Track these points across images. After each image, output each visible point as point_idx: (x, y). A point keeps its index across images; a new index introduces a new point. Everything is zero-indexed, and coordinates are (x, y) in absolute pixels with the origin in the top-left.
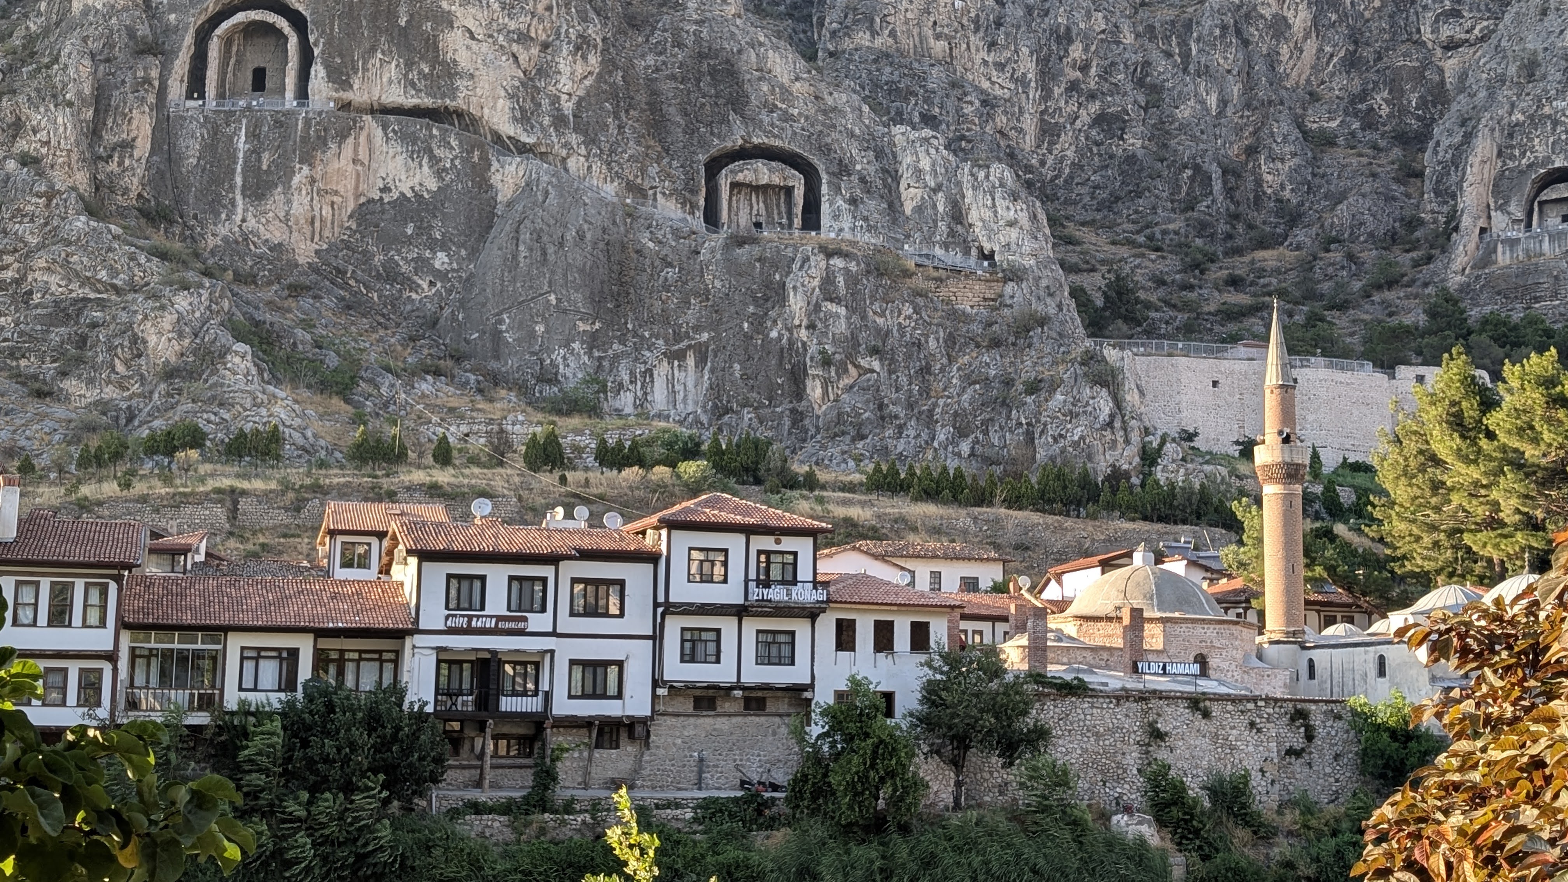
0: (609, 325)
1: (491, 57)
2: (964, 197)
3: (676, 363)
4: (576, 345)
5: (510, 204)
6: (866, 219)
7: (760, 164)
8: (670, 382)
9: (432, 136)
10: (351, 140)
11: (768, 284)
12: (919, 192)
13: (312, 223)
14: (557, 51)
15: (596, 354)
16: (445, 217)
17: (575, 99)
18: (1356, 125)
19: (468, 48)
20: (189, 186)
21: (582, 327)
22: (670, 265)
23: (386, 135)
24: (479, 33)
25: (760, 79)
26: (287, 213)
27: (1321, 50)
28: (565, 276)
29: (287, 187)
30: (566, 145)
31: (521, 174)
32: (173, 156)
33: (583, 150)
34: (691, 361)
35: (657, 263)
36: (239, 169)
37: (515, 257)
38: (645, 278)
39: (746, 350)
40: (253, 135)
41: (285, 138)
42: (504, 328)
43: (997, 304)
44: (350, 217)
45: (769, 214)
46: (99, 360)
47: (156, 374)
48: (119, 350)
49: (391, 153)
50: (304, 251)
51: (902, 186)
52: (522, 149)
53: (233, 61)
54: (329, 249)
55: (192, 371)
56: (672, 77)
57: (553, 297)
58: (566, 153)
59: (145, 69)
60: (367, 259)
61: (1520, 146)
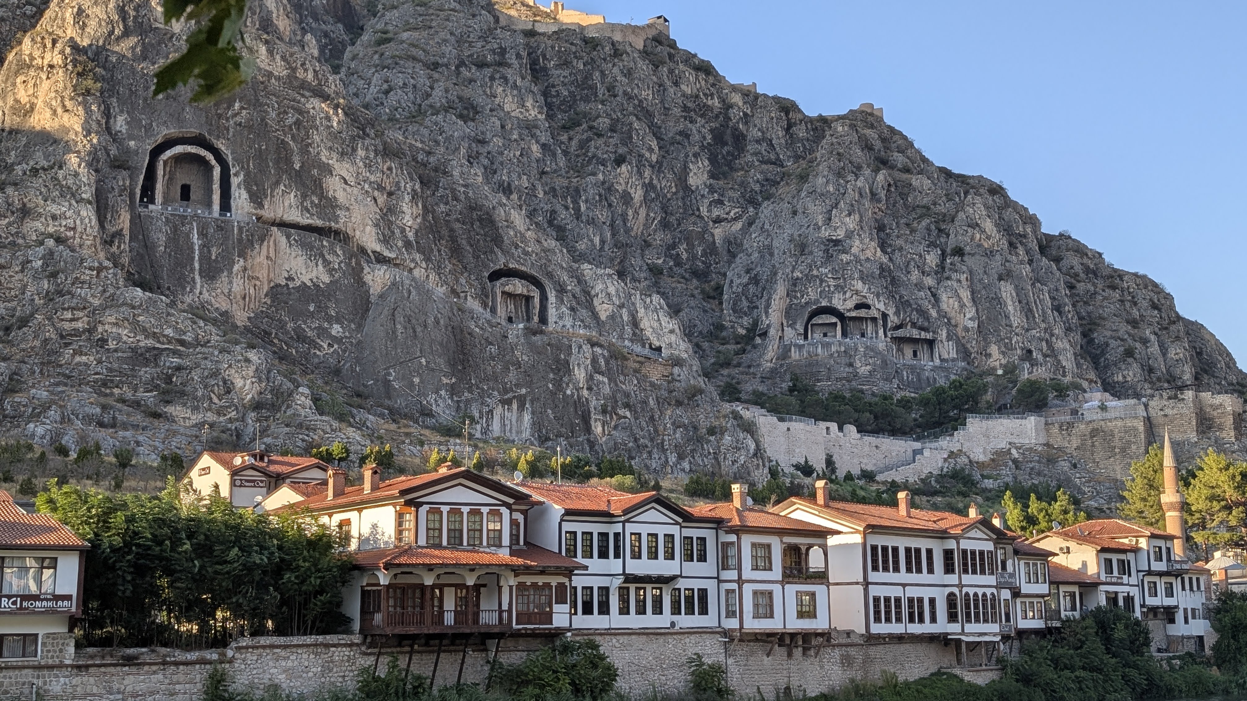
0: (460, 380)
1: (360, 198)
2: (637, 312)
3: (506, 407)
4: (443, 392)
5: (382, 296)
6: (582, 321)
7: (517, 281)
8: (502, 418)
9: (323, 246)
10: (265, 243)
11: (557, 361)
12: (610, 307)
13: (244, 298)
14: (401, 198)
15: (455, 399)
16: (337, 301)
17: (413, 231)
18: (671, 263)
19: (344, 190)
20: (162, 266)
21: (445, 381)
22: (491, 344)
23: (289, 242)
24: (351, 180)
25: (507, 227)
26: (230, 290)
27: (648, 215)
28: (431, 347)
29: (230, 272)
30: (413, 260)
31: (387, 277)
32: (148, 244)
33: (424, 265)
34: (515, 406)
35: (483, 342)
36: (197, 258)
37: (394, 332)
38: (478, 351)
39: (553, 401)
40: (202, 234)
41: (226, 238)
42: (392, 378)
43: (671, 379)
44: (266, 295)
45: (517, 312)
46: (200, 393)
47: (244, 406)
48: (216, 388)
49: (293, 254)
50: (241, 317)
51: (596, 302)
52: (381, 259)
53: (167, 177)
54: (256, 316)
55: (273, 405)
56: (458, 220)
57: (423, 360)
58: (412, 265)
59: (123, 180)
60: (282, 326)
61: (801, 291)
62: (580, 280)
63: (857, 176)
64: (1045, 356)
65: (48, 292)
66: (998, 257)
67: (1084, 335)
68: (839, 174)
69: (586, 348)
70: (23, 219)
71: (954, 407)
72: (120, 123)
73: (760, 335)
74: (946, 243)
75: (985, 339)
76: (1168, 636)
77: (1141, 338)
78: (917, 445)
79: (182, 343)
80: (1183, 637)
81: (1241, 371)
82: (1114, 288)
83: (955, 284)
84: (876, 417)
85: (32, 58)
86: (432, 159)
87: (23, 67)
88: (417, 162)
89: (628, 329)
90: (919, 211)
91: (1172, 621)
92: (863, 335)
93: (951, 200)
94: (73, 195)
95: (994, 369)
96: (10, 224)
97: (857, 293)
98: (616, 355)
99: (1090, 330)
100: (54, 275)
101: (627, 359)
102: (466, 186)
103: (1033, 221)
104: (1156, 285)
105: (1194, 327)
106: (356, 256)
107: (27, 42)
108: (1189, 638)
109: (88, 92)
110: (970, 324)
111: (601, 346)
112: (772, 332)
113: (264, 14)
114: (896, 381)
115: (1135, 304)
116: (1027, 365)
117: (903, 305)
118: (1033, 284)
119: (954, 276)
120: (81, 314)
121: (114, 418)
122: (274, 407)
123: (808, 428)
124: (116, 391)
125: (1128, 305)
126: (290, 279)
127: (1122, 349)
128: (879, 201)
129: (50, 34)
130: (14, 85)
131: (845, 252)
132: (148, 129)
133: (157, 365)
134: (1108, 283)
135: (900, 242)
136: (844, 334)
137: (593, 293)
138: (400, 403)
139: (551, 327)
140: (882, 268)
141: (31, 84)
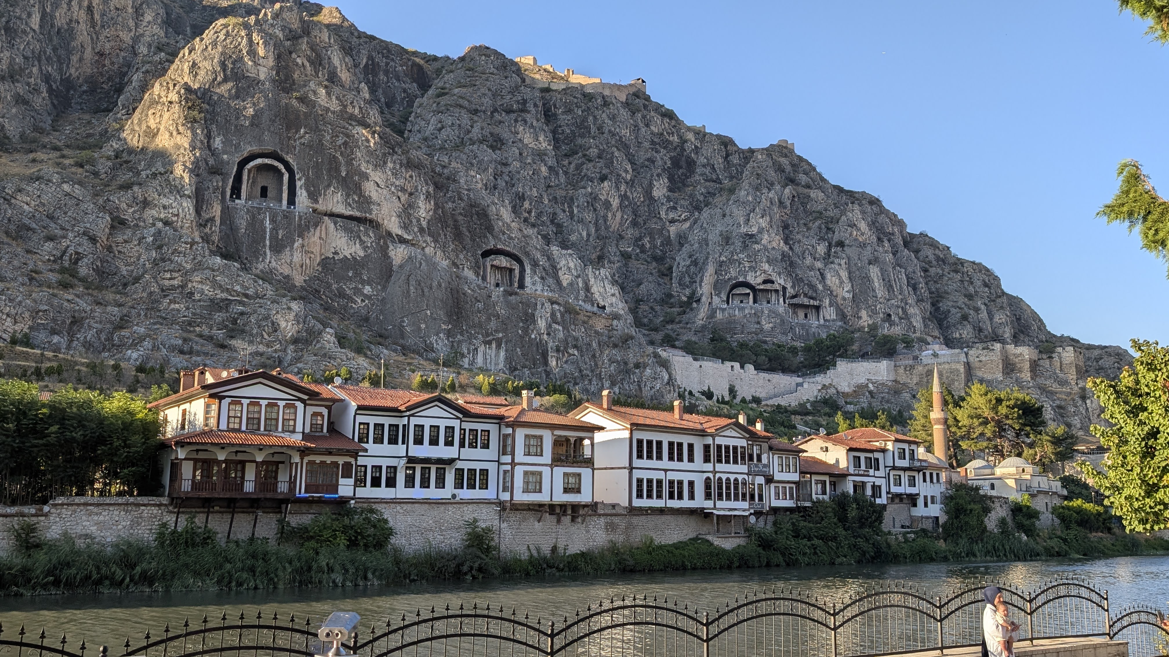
0: (455, 326)
1: (388, 196)
2: (589, 281)
3: (488, 346)
4: (441, 335)
5: (401, 266)
6: (549, 287)
7: (502, 258)
8: (485, 354)
9: (360, 230)
10: (319, 228)
11: (526, 314)
12: (570, 277)
13: (302, 266)
14: (418, 198)
15: (451, 340)
16: (369, 270)
17: (426, 220)
18: (638, 251)
19: (377, 191)
20: (243, 243)
21: (443, 326)
22: (479, 301)
23: (336, 227)
24: (382, 184)
25: (498, 219)
26: (291, 261)
27: (622, 217)
28: (434, 302)
29: (292, 248)
30: (425, 241)
31: (406, 253)
32: (234, 227)
33: (433, 245)
34: (494, 346)
35: (473, 300)
36: (268, 237)
37: (408, 292)
38: (468, 306)
39: (521, 342)
40: (273, 221)
41: (290, 224)
42: (405, 324)
43: (611, 329)
44: (318, 265)
45: (502, 280)
46: (255, 332)
47: (286, 341)
48: (266, 328)
49: (339, 236)
50: (299, 280)
51: (560, 273)
52: (402, 241)
53: (251, 181)
54: (310, 280)
55: (307, 340)
56: (461, 214)
57: (428, 312)
58: (424, 245)
59: (217, 182)
60: (329, 286)
61: (725, 270)
62: (549, 258)
63: (770, 190)
64: (901, 318)
65: (155, 260)
66: (869, 248)
67: (933, 304)
68: (757, 188)
69: (547, 305)
70: (144, 208)
71: (830, 354)
72: (218, 143)
73: (696, 301)
74: (832, 238)
75: (857, 306)
76: (911, 516)
77: (974, 307)
78: (800, 380)
79: (246, 296)
80: (922, 517)
81: (1049, 332)
82: (956, 271)
83: (837, 267)
84: (770, 360)
85: (160, 97)
86: (445, 171)
87: (154, 103)
88: (435, 173)
89: (582, 293)
90: (814, 215)
91: (915, 505)
92: (768, 302)
93: (838, 207)
94: (178, 192)
95: (864, 327)
96: (134, 212)
97: (765, 272)
98: (570, 310)
99: (937, 301)
100: (160, 247)
101: (578, 314)
102: (469, 190)
103: (901, 224)
104: (988, 270)
105: (1016, 301)
106: (384, 238)
107: (157, 85)
108: (927, 518)
109: (195, 121)
110: (847, 295)
111: (558, 304)
112: (704, 299)
113: (331, 69)
114: (790, 335)
115: (972, 283)
116: (887, 325)
117: (797, 281)
118: (894, 268)
119: (837, 261)
120: (177, 275)
121: (192, 347)
122: (307, 342)
123: (716, 366)
124: (198, 329)
125: (966, 284)
126: (336, 253)
127: (960, 315)
128: (785, 208)
129: (173, 80)
130: (147, 115)
131: (757, 243)
132: (237, 147)
133: (227, 311)
134: (953, 268)
135: (799, 237)
136: (755, 301)
137: (558, 267)
138: (410, 341)
139: (528, 290)
140: (783, 255)
141: (158, 115)
